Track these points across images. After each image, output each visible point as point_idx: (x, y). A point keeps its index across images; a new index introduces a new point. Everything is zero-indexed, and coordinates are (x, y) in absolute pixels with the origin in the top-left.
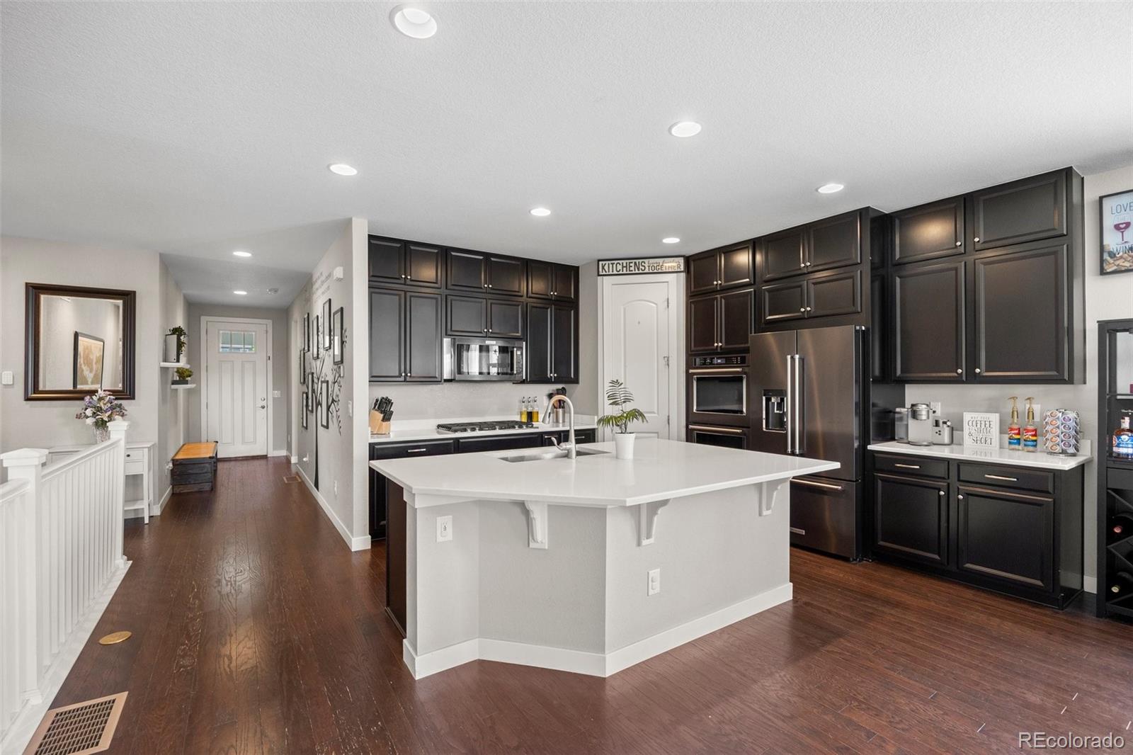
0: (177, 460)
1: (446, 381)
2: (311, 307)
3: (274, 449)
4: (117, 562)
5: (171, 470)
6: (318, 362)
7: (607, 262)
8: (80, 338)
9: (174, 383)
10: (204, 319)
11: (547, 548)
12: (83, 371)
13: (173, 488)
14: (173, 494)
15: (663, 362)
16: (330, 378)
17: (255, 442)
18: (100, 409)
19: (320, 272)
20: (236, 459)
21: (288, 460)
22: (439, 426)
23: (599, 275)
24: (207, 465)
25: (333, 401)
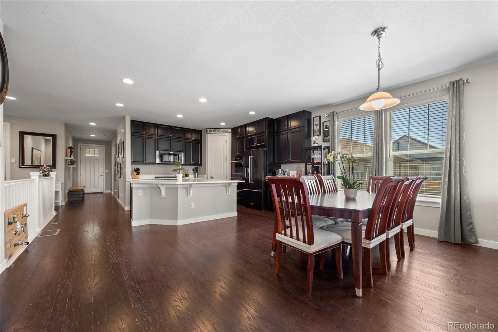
0: (70, 190)
1: (157, 164)
2: (117, 141)
3: (106, 190)
4: (53, 212)
5: (68, 193)
6: (119, 158)
7: (209, 129)
8: (34, 150)
9: (69, 165)
10: (79, 144)
11: (165, 197)
12: (35, 161)
13: (68, 199)
14: (69, 201)
15: (225, 159)
16: (121, 163)
17: (99, 187)
18: (45, 171)
19: (119, 130)
20: (91, 193)
21: (111, 193)
22: (156, 177)
23: (206, 133)
24: (81, 192)
25: (122, 169)
